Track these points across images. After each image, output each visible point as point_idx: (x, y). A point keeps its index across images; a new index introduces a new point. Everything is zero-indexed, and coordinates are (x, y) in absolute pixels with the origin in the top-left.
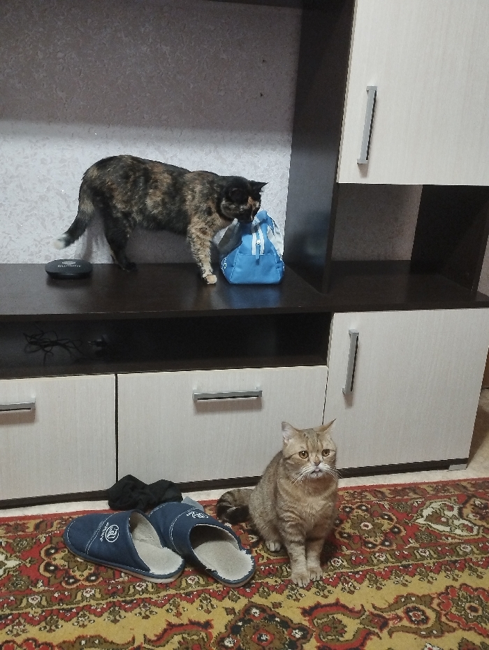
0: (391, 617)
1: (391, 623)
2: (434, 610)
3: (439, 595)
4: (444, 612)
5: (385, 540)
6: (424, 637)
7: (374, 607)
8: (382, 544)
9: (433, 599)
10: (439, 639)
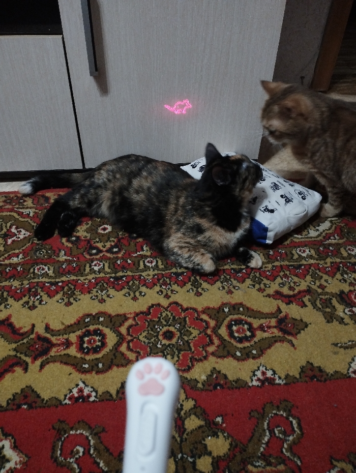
0: (59, 342)
1: (53, 352)
2: (120, 335)
3: (137, 314)
4: (129, 338)
5: (116, 246)
6: (84, 371)
7: (47, 328)
8: (110, 250)
9: (127, 319)
10: (101, 376)
